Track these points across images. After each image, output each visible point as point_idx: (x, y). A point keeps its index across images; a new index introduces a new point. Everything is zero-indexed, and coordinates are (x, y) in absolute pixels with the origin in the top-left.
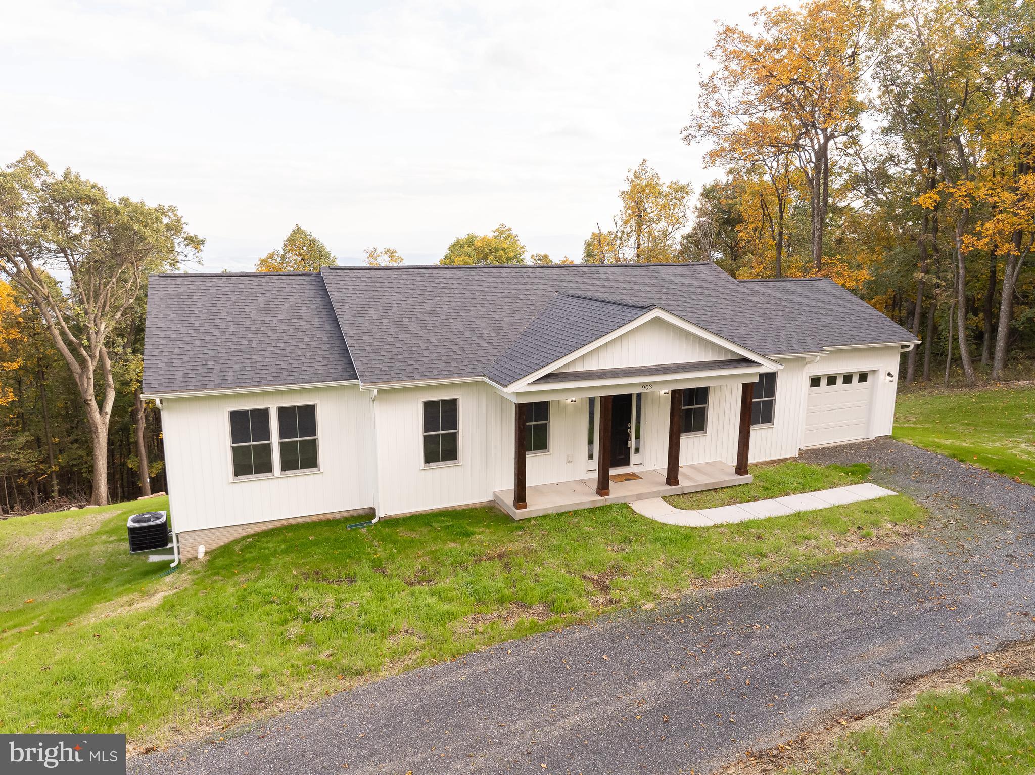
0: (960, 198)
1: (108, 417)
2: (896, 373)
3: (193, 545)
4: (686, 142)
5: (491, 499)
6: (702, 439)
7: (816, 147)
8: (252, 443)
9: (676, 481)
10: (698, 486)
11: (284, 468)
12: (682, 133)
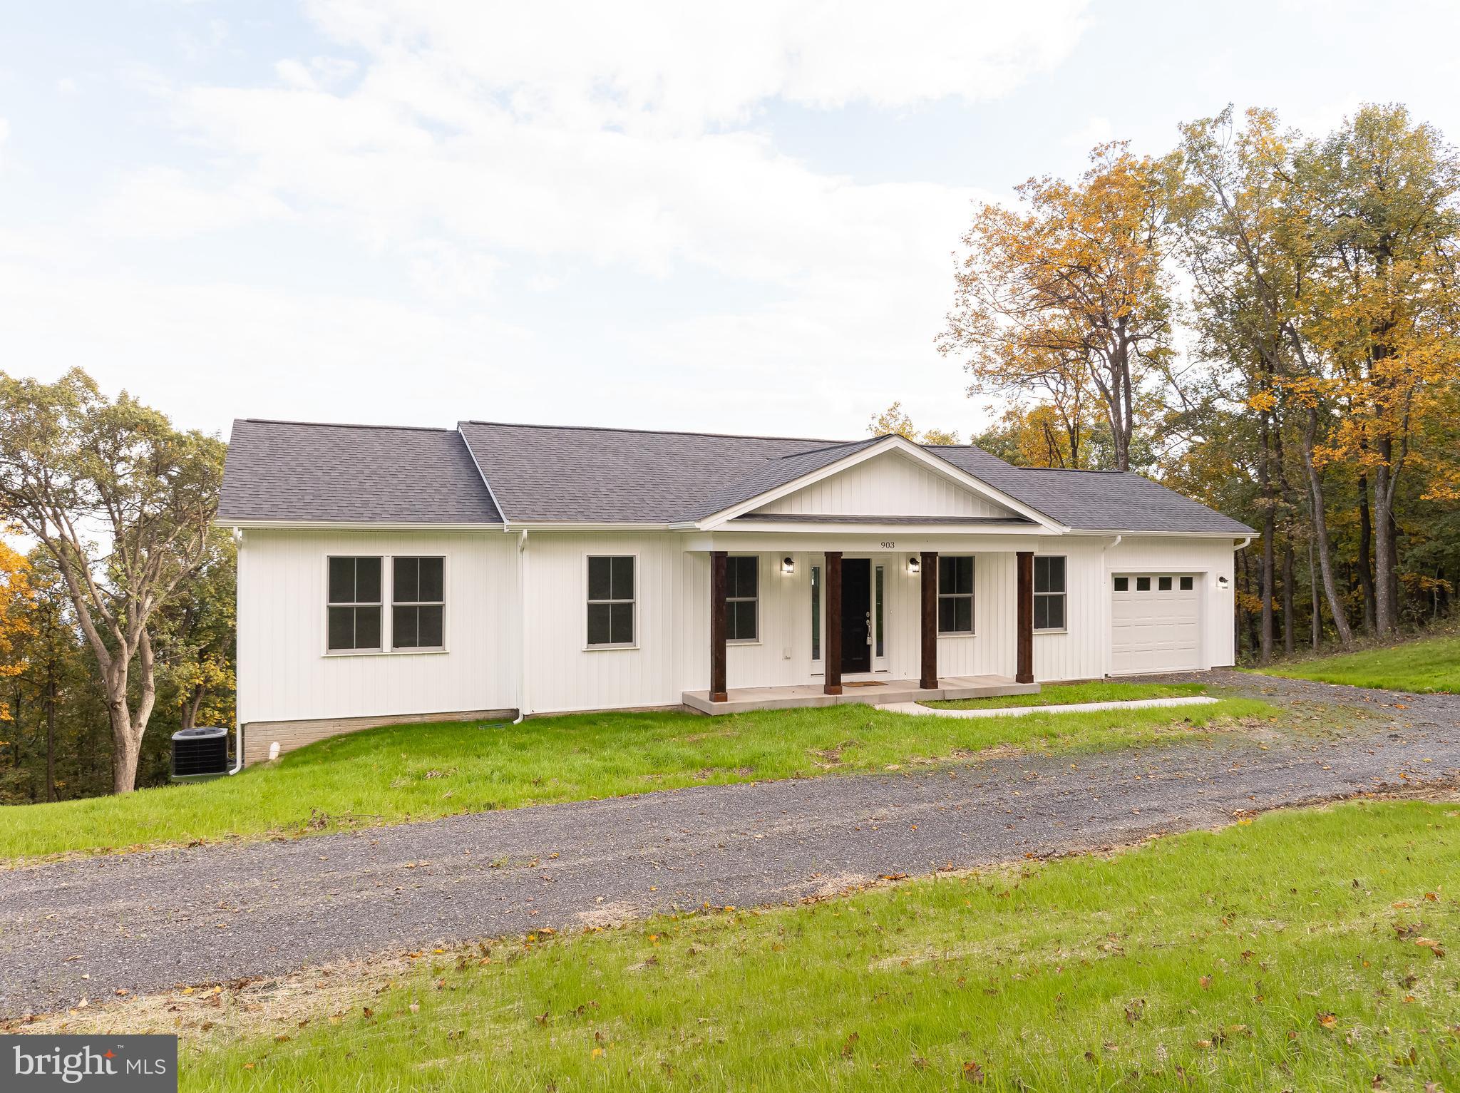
0: (1303, 395)
1: (142, 730)
2: (1230, 576)
3: (264, 743)
4: (942, 353)
5: (679, 701)
6: (969, 642)
7: (1111, 351)
8: (355, 604)
9: (934, 685)
10: (963, 691)
11: (397, 643)
12: (935, 341)
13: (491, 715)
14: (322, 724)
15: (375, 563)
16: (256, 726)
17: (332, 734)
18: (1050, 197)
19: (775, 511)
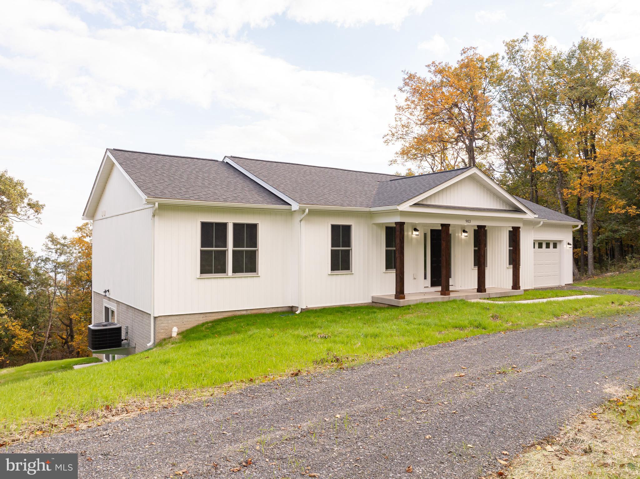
0: (562, 165)
2: (571, 242)
3: (167, 328)
5: (370, 300)
8: (214, 249)
9: (485, 291)
10: (496, 293)
11: (234, 271)
12: (383, 138)
13: (280, 310)
14: (197, 316)
15: (225, 225)
16: (163, 318)
17: (201, 322)
18: (440, 72)
19: (429, 203)
